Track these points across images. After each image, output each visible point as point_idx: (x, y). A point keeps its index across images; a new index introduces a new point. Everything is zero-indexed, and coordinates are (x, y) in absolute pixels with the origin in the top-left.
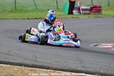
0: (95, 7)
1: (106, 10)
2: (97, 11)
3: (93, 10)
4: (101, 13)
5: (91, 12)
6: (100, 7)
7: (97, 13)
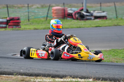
0: (12, 19)
1: (25, 25)
2: (15, 24)
3: (10, 23)
4: (19, 26)
5: (8, 26)
6: (18, 19)
7: (14, 27)
